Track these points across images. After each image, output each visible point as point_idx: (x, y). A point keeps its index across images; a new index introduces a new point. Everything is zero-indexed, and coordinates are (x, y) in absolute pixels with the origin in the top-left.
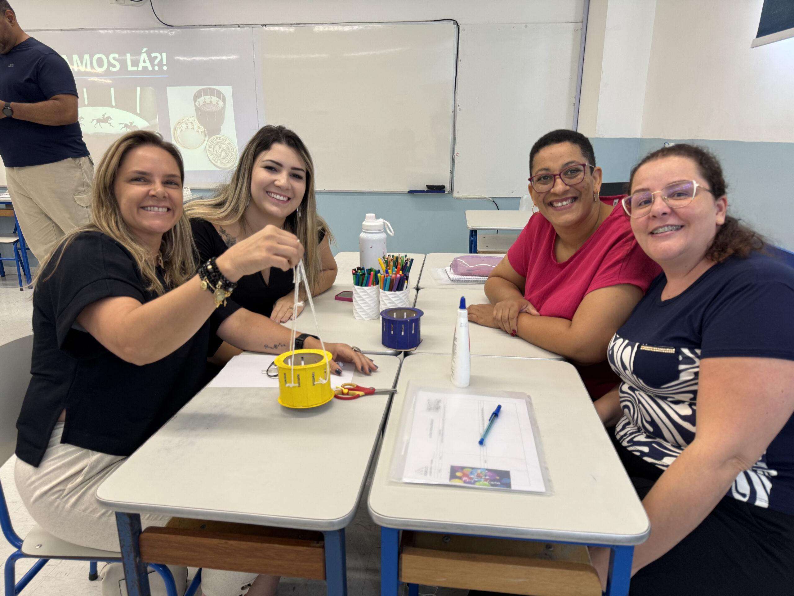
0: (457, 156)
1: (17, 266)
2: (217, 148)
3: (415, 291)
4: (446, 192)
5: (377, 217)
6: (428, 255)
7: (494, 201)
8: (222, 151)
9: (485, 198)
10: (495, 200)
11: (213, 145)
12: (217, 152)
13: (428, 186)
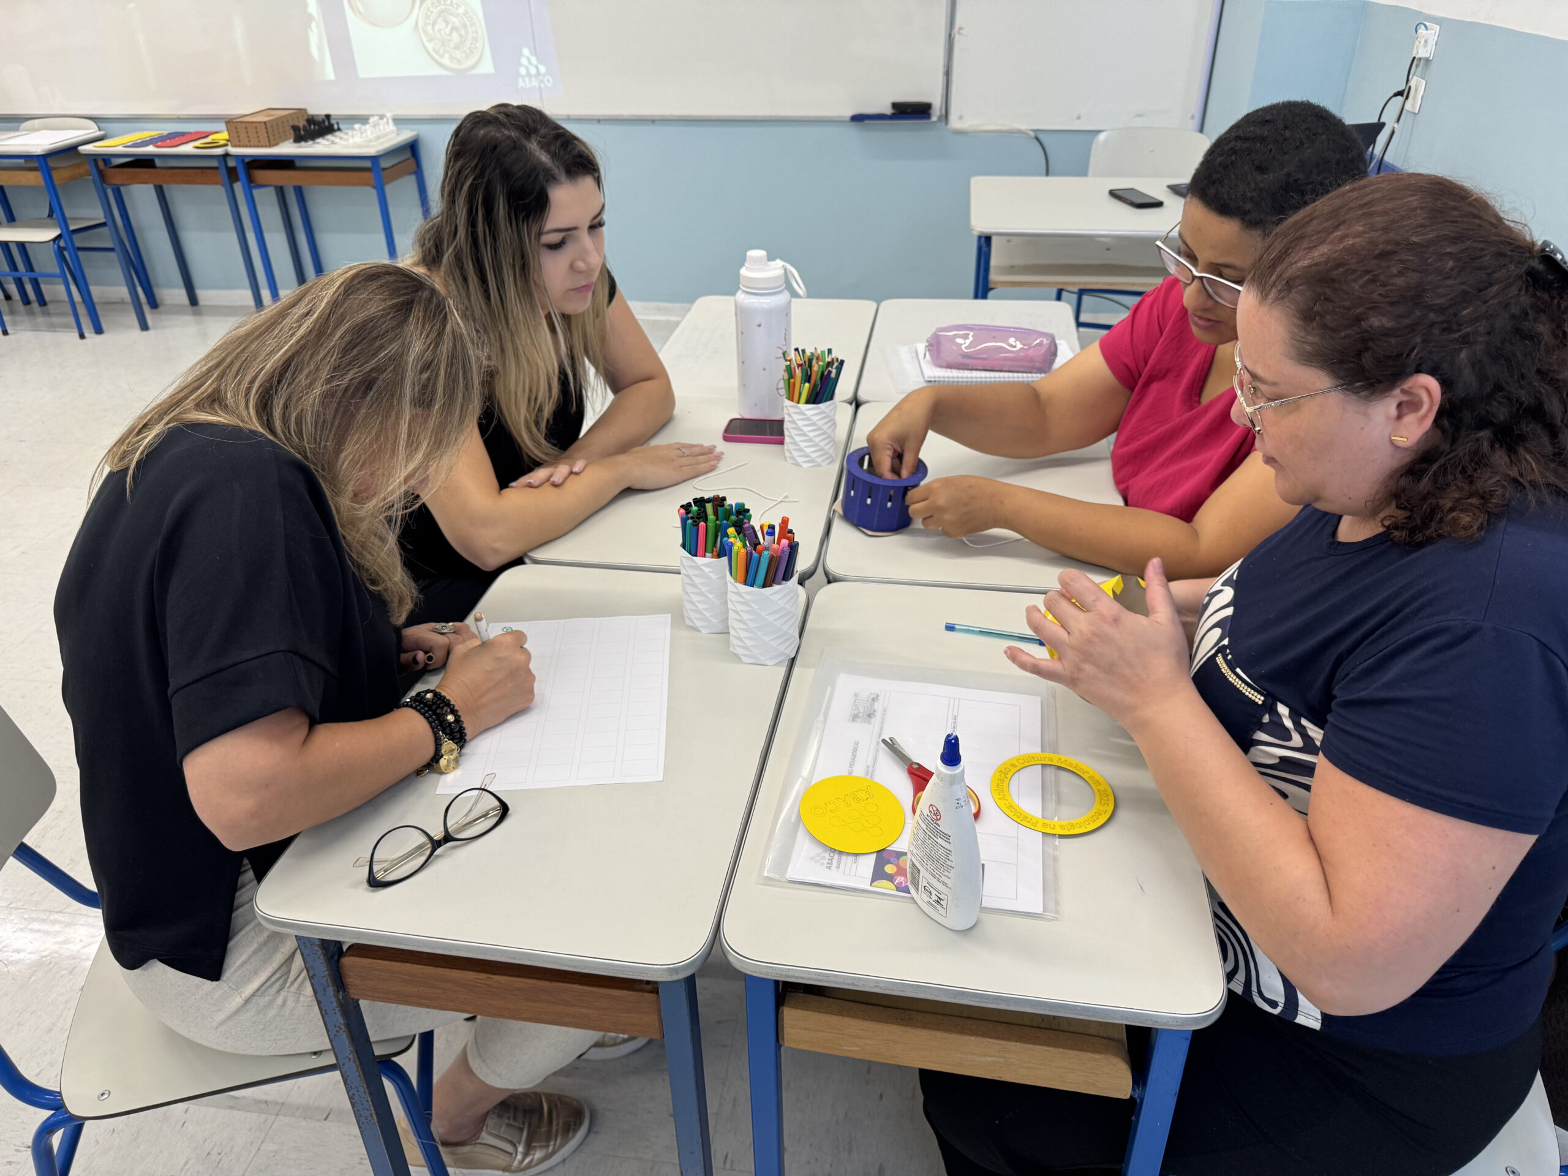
0: (959, 33)
1: (64, 284)
2: (441, 24)
3: (851, 409)
4: (934, 119)
5: (771, 258)
6: (885, 304)
7: (1037, 139)
8: (451, 32)
9: (1020, 132)
10: (1041, 136)
11: (432, 18)
12: (441, 34)
13: (895, 105)
